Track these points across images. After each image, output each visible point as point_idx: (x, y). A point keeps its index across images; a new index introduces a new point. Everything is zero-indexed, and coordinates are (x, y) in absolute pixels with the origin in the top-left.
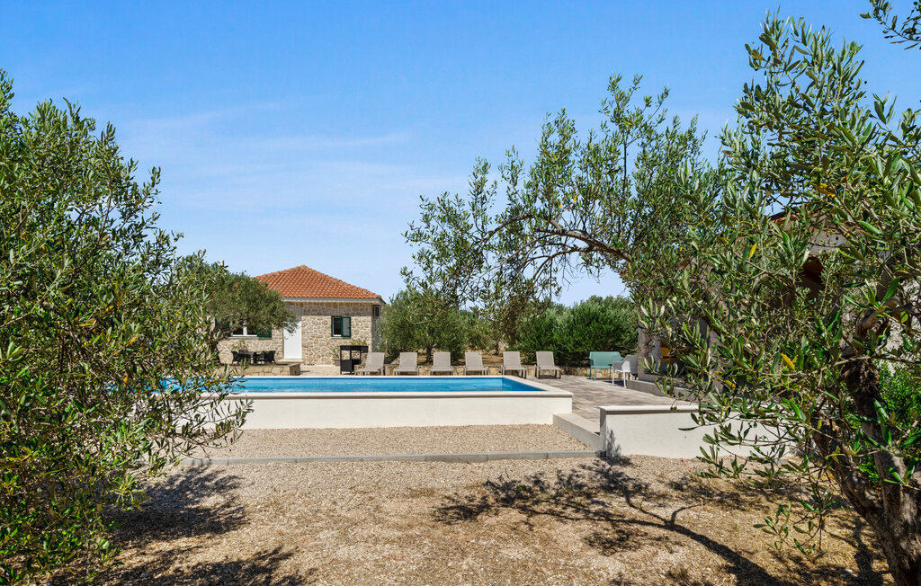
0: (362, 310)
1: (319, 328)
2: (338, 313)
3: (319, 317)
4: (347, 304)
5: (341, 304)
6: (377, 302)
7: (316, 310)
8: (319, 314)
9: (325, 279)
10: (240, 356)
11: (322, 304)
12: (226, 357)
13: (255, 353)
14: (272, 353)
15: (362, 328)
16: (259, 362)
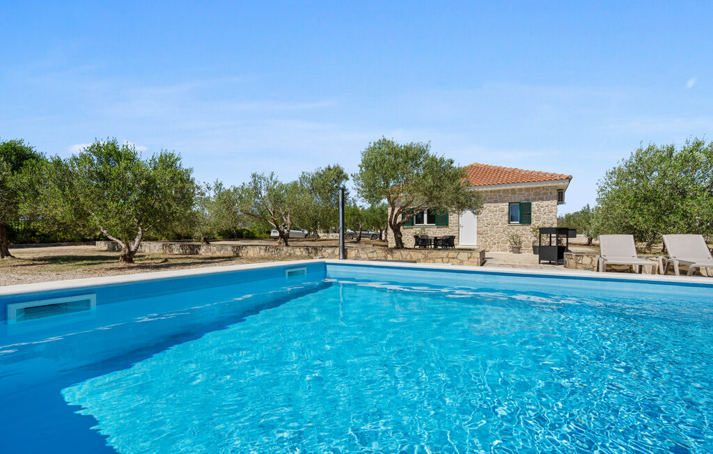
0: (545, 194)
1: (495, 215)
2: (517, 199)
3: (496, 205)
4: (527, 189)
5: (520, 190)
7: (496, 198)
8: (496, 202)
10: (422, 242)
11: (499, 191)
12: (409, 241)
13: (436, 238)
14: (452, 238)
15: (545, 214)
16: (439, 247)
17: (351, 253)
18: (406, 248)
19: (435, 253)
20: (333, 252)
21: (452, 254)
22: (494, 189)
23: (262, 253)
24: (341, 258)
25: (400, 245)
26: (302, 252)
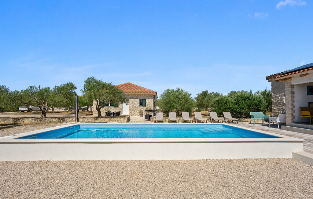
0: (150, 97)
1: (135, 103)
2: (141, 98)
3: (135, 100)
4: (145, 95)
5: (143, 95)
6: (155, 94)
7: (134, 97)
8: (135, 99)
9: (136, 87)
10: (108, 114)
11: (136, 95)
12: (103, 114)
13: (113, 112)
14: (119, 112)
15: (150, 103)
16: (115, 116)
17: (81, 120)
18: (103, 117)
19: (113, 119)
20: (72, 120)
21: (118, 119)
22: (134, 94)
23: (33, 121)
24: (76, 121)
25: (100, 116)
26: (57, 120)
